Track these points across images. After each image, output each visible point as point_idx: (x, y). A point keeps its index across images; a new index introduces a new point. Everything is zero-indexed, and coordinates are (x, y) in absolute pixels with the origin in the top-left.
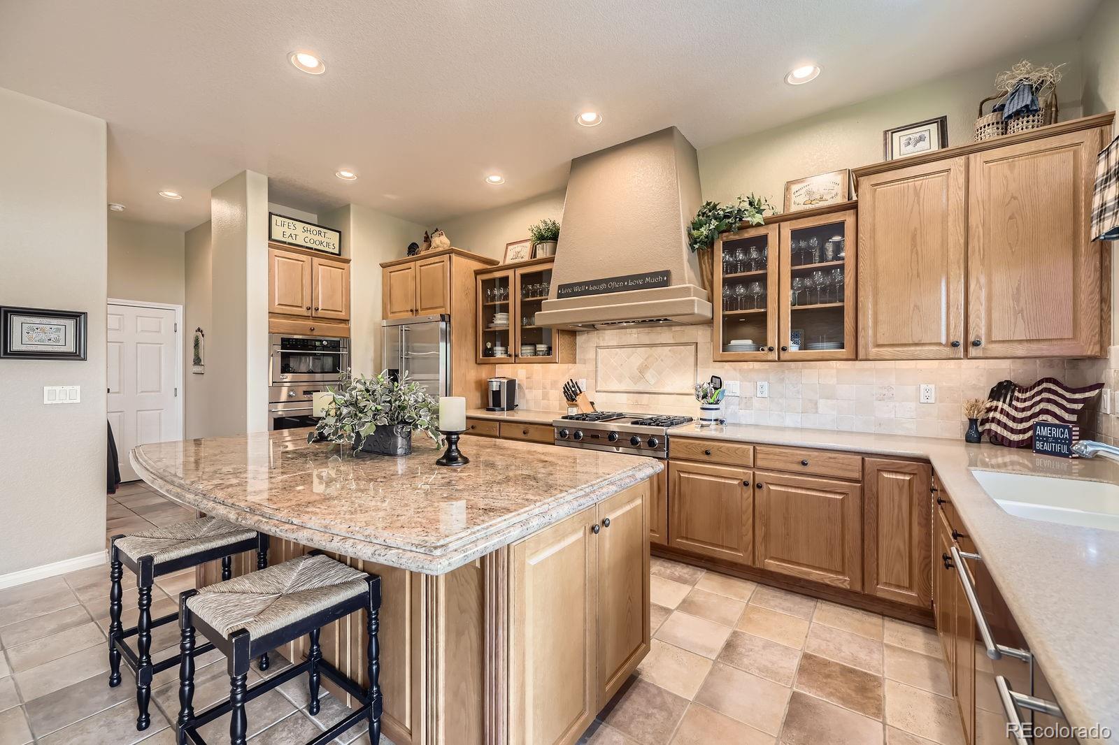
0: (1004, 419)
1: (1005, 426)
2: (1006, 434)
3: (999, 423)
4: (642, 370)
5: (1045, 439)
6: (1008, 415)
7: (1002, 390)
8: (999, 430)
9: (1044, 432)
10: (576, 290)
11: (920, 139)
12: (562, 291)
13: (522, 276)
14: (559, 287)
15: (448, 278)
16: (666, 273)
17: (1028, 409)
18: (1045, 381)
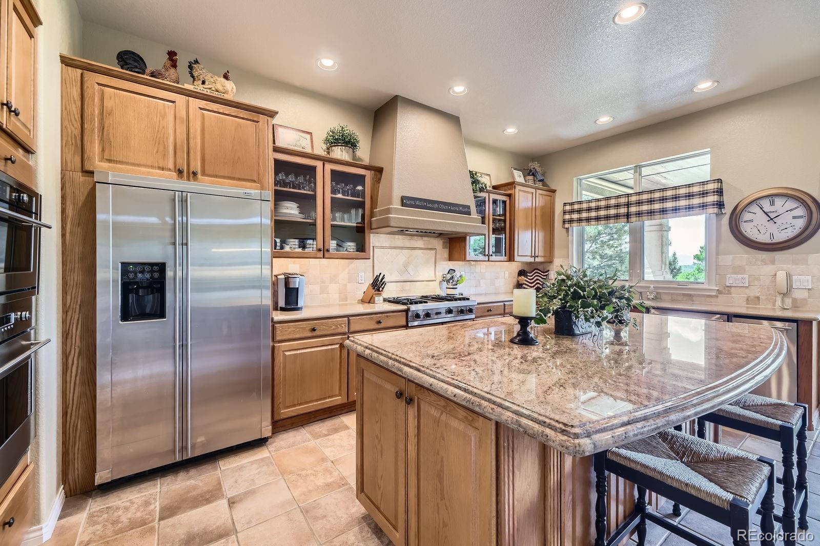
4: (406, 266)
6: (528, 281)
10: (417, 203)
11: (520, 177)
12: (407, 202)
13: (333, 172)
14: (403, 198)
15: (265, 146)
16: (469, 207)
17: (533, 279)
18: (535, 270)
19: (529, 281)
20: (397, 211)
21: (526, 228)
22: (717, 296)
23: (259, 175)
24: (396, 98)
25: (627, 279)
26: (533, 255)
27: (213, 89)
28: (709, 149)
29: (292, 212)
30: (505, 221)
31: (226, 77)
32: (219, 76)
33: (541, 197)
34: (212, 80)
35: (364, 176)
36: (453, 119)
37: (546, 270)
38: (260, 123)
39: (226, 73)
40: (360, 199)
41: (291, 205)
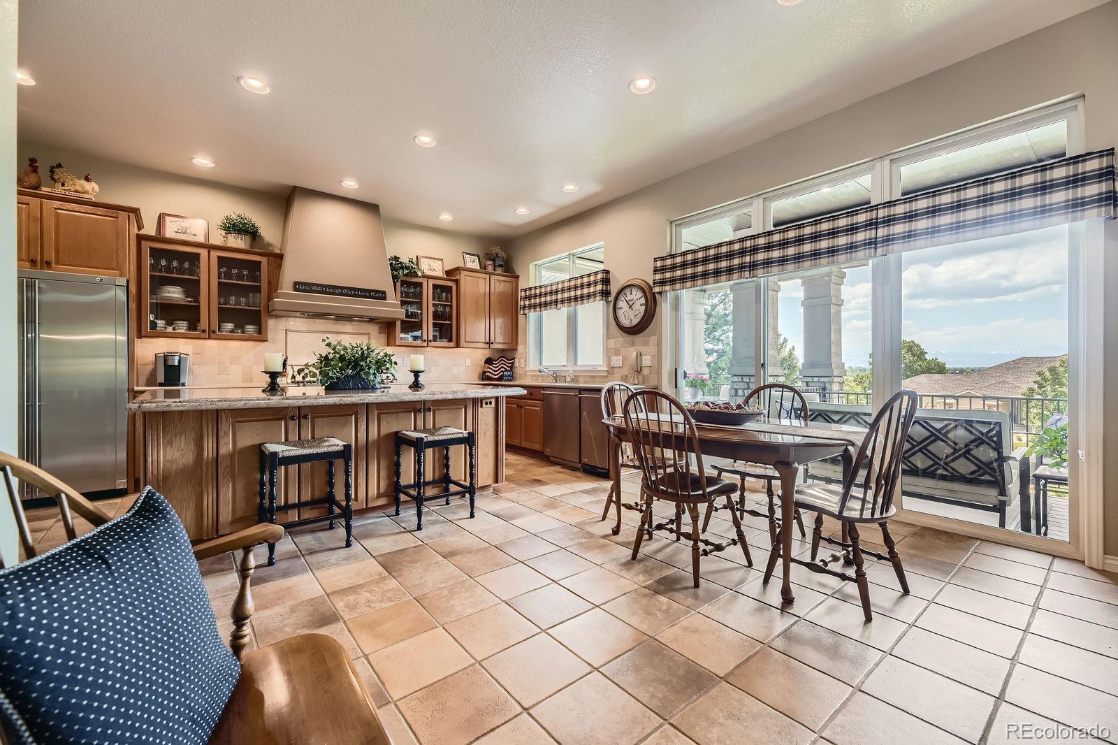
0: (492, 371)
1: (492, 374)
2: (492, 376)
3: (490, 372)
5: (506, 376)
6: (492, 369)
7: (489, 361)
8: (490, 375)
9: (506, 373)
10: (314, 288)
11: (474, 261)
12: (299, 286)
13: (219, 258)
14: (296, 283)
15: (126, 238)
16: (384, 292)
17: (497, 367)
18: (501, 357)
19: (494, 369)
20: (287, 296)
21: (477, 316)
22: (607, 377)
23: (118, 262)
24: (295, 188)
25: (565, 364)
26: (487, 341)
27: (72, 190)
28: (602, 243)
29: (177, 296)
30: (451, 306)
31: (87, 179)
32: (79, 179)
33: (497, 283)
34: (71, 182)
35: (260, 262)
36: (370, 208)
37: (511, 358)
38: (120, 219)
39: (86, 176)
40: (258, 284)
41: (173, 290)
